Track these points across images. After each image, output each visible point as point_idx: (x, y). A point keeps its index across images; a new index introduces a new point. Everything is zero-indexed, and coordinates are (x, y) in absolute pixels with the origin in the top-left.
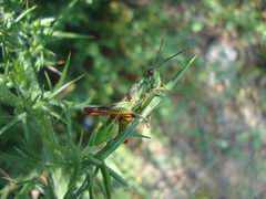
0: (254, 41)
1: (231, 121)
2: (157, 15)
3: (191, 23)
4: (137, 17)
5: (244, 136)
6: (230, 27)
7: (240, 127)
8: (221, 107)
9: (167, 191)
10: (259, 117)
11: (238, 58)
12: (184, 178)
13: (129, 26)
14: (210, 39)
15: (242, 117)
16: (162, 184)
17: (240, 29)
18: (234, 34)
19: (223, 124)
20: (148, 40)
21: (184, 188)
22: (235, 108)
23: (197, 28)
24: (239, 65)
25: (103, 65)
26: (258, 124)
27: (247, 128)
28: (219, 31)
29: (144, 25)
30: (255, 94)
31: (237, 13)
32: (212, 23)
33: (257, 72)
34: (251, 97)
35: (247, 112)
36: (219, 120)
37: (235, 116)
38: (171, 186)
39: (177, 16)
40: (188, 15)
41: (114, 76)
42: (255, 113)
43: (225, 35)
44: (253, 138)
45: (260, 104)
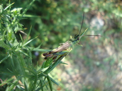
0: (111, 17)
1: (101, 53)
2: (68, 4)
3: (83, 9)
4: (59, 6)
5: (106, 60)
6: (101, 11)
8: (96, 46)
9: (72, 84)
11: (105, 24)
12: (80, 78)
13: (55, 9)
14: (92, 16)
15: (106, 51)
16: (70, 81)
17: (106, 12)
18: (103, 14)
19: (98, 54)
20: (64, 16)
21: (80, 82)
22: (103, 47)
23: (86, 10)
24: (105, 28)
25: (43, 28)
26: (113, 54)
27: (108, 56)
28: (96, 12)
29: (62, 9)
30: (112, 41)
31: (104, 5)
32: (93, 9)
33: (113, 31)
34: (110, 42)
35: (108, 49)
36: (96, 52)
37: (103, 51)
38: (74, 82)
39: (77, 5)
40: (82, 5)
41: (48, 33)
42: (112, 49)
43: (99, 14)
44: (111, 60)
45: (114, 45)
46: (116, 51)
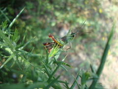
0: (76, 26)
1: (75, 60)
2: (35, 22)
3: (50, 23)
4: (27, 24)
5: (82, 65)
6: (66, 22)
7: (79, 62)
10: (86, 56)
13: (25, 28)
14: (59, 28)
15: (79, 57)
17: (71, 22)
18: (69, 25)
19: (73, 62)
22: (76, 54)
23: (53, 24)
26: (86, 58)
27: (82, 61)
28: (62, 24)
29: (31, 27)
30: (82, 47)
31: (68, 16)
32: (58, 22)
33: (80, 38)
34: (80, 49)
35: (81, 55)
36: (70, 61)
39: (44, 21)
40: (48, 20)
42: (84, 54)
43: (65, 26)
44: (85, 65)
45: (85, 50)
46: (88, 55)
